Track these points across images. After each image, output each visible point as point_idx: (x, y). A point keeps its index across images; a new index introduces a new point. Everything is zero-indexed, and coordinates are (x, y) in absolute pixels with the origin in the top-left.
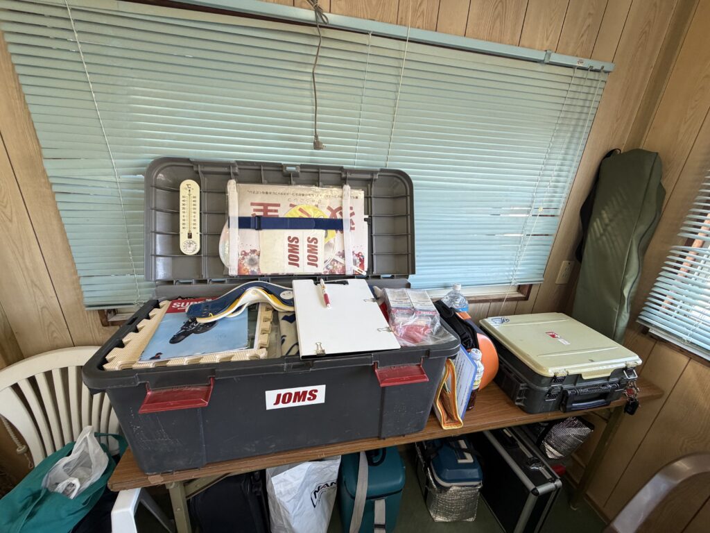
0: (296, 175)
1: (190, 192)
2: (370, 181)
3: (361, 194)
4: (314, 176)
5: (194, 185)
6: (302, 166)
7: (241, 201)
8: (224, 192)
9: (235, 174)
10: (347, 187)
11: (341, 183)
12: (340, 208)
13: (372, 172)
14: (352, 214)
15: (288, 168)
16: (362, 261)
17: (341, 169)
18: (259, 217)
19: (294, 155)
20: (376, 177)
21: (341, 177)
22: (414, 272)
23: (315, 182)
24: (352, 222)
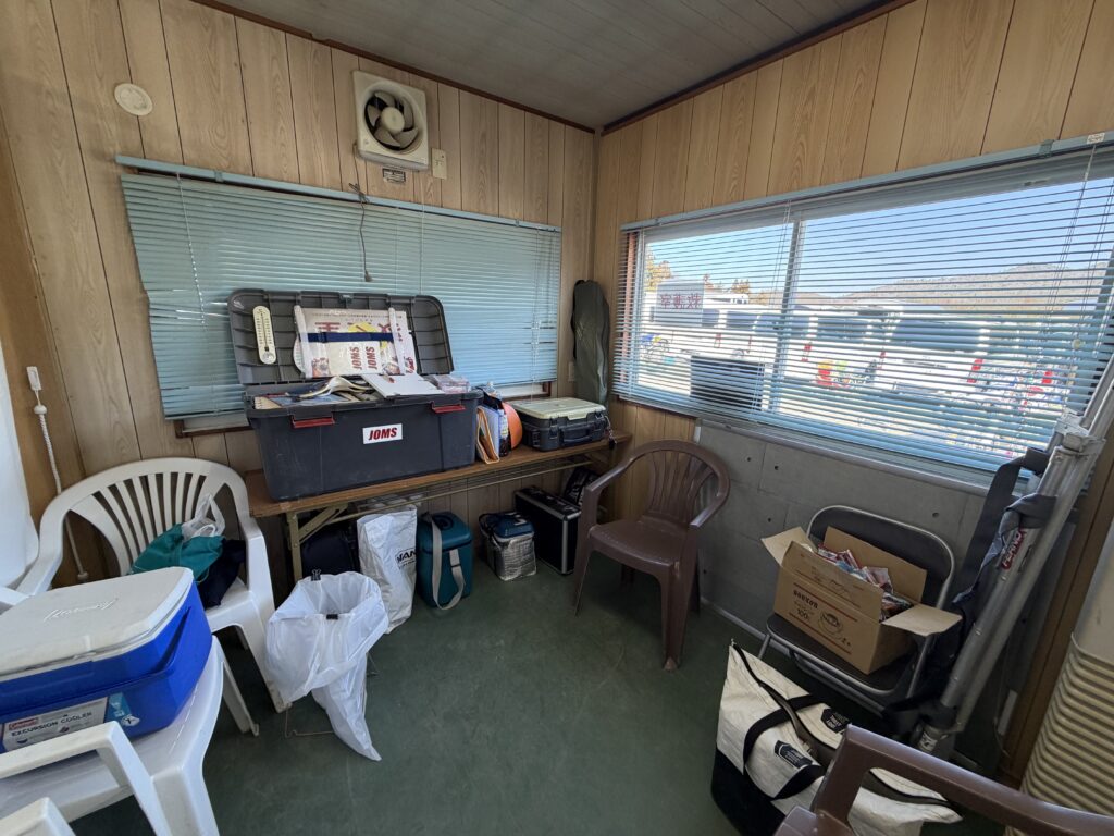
0: (350, 301)
1: (262, 315)
2: (410, 304)
3: (404, 314)
4: (365, 301)
5: (265, 310)
6: (355, 294)
7: (307, 322)
8: (292, 316)
9: (299, 301)
10: (392, 310)
11: (386, 307)
12: (389, 325)
13: (411, 298)
14: (399, 329)
15: (345, 296)
16: (412, 363)
17: (386, 296)
18: (325, 333)
19: (349, 286)
20: (413, 301)
21: (385, 302)
22: (453, 369)
23: (366, 306)
24: (400, 336)
